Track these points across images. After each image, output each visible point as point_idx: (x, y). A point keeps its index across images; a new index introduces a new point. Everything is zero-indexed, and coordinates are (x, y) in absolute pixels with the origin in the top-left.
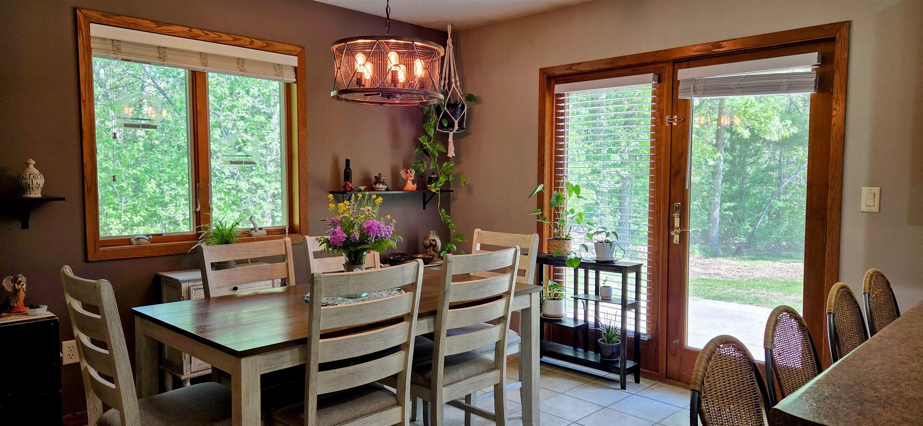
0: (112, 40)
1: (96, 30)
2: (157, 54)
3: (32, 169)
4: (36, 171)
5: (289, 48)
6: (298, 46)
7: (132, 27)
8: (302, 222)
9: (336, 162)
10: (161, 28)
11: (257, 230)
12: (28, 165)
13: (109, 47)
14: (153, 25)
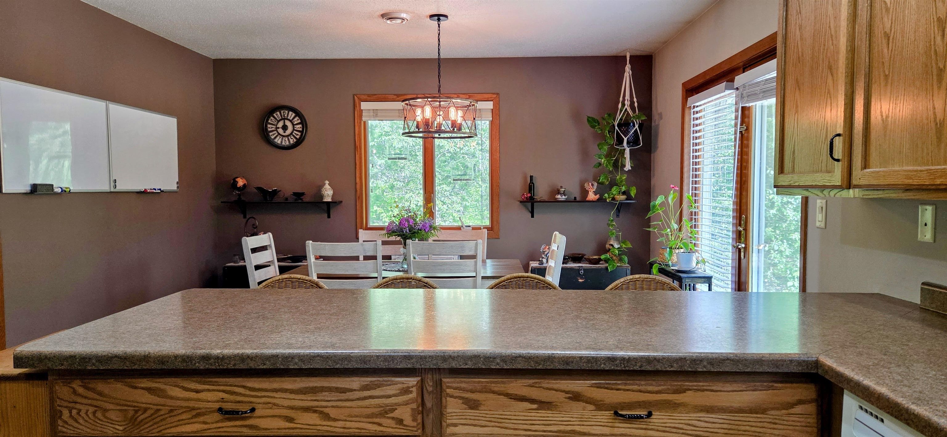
0: (373, 110)
1: (364, 105)
2: (398, 114)
3: (327, 186)
4: (329, 187)
5: (486, 96)
6: (494, 94)
7: (383, 100)
8: (495, 223)
9: (525, 178)
10: (399, 98)
11: (464, 227)
12: (325, 184)
13: (372, 114)
14: (395, 97)
